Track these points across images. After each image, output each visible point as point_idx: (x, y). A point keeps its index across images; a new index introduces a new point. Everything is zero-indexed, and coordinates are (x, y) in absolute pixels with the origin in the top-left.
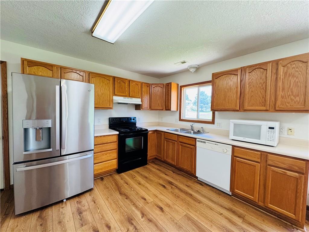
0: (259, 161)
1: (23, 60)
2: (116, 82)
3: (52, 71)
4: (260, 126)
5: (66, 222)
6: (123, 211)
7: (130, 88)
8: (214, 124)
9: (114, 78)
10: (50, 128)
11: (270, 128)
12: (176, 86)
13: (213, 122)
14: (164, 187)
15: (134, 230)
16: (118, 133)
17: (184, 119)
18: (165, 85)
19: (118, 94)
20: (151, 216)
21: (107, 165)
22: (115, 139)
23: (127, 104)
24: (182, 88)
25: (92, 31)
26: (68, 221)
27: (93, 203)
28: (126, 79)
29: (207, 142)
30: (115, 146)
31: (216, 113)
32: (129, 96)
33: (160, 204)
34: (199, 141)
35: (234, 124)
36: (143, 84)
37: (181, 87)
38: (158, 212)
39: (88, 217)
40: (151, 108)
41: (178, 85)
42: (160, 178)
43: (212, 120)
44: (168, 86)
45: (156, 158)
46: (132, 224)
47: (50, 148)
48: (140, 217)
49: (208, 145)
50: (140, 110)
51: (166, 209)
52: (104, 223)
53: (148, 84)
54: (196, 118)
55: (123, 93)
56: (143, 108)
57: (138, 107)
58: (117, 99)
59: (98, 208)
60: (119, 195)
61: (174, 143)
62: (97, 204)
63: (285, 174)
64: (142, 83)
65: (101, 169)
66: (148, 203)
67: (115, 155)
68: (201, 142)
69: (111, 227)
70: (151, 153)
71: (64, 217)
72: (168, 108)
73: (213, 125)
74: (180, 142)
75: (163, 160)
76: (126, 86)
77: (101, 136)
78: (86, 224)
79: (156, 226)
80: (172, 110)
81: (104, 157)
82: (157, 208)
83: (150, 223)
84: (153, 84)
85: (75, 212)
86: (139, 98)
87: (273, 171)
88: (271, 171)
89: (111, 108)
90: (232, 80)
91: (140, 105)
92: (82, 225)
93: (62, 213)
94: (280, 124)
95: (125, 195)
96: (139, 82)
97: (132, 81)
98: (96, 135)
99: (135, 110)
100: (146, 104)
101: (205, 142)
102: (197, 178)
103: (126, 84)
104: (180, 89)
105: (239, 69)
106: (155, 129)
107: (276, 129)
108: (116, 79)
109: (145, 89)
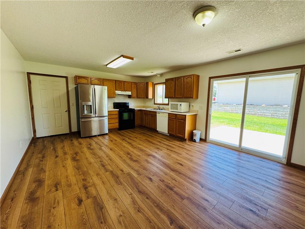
0: (175, 118)
2: (117, 83)
3: (87, 80)
4: (178, 105)
6: (121, 138)
7: (125, 86)
9: (116, 81)
10: (91, 105)
12: (151, 84)
15: (125, 141)
16: (118, 110)
17: (157, 103)
18: (145, 83)
19: (118, 89)
20: (132, 139)
21: (113, 125)
22: (117, 113)
23: (123, 95)
24: (155, 85)
25: (107, 65)
26: (101, 139)
28: (122, 81)
30: (117, 116)
31: (170, 99)
32: (124, 91)
33: (136, 137)
34: (157, 113)
35: (171, 104)
41: (153, 83)
42: (140, 132)
43: (168, 103)
44: (147, 83)
45: (140, 125)
48: (128, 139)
49: (161, 114)
50: (131, 98)
52: (114, 140)
53: (135, 83)
54: (162, 102)
55: (121, 89)
56: (132, 97)
57: (129, 97)
58: (118, 92)
61: (148, 116)
62: (110, 136)
63: (181, 121)
64: (132, 83)
65: (111, 127)
67: (117, 121)
68: (158, 113)
70: (137, 122)
72: (147, 97)
73: (168, 105)
75: (143, 126)
76: (122, 85)
77: (111, 111)
80: (149, 98)
81: (112, 121)
84: (138, 83)
86: (130, 91)
89: (115, 97)
91: (131, 95)
93: (97, 138)
94: (190, 103)
95: (122, 135)
96: (130, 82)
97: (126, 81)
98: (108, 110)
100: (135, 95)
101: (159, 113)
102: (157, 131)
103: (122, 84)
104: (154, 85)
105: (174, 78)
106: (139, 109)
107: (182, 105)
108: (117, 81)
109: (133, 86)
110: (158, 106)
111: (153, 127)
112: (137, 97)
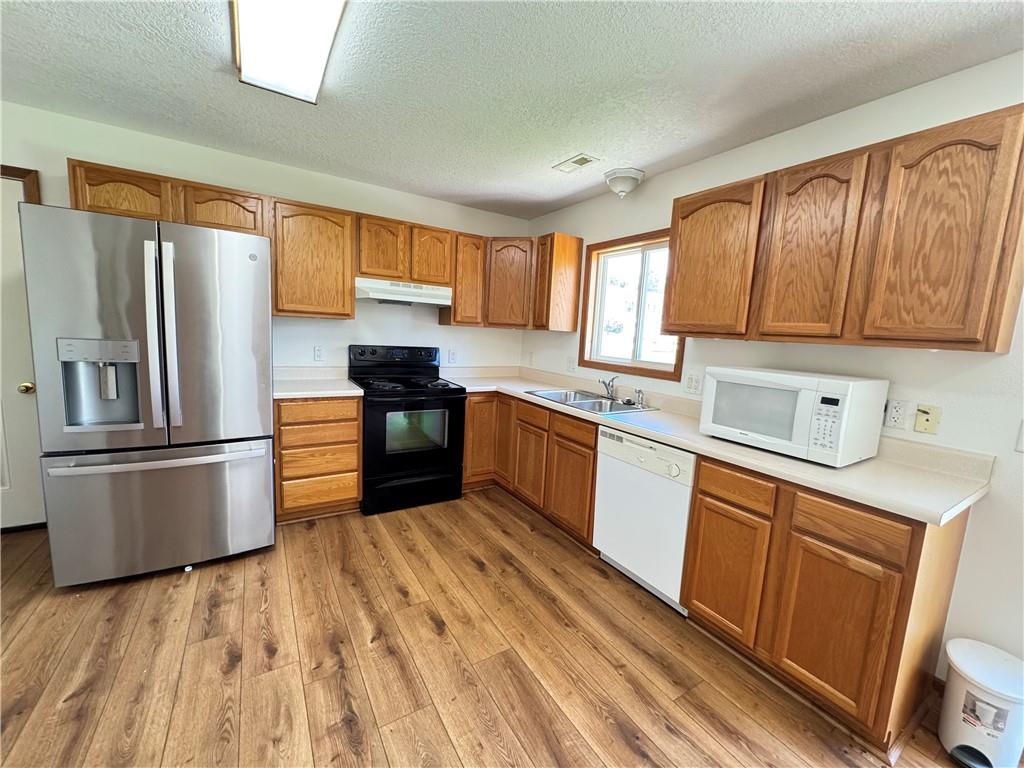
0: (769, 511)
1: (74, 165)
2: (364, 233)
3: (159, 196)
4: (794, 393)
5: (171, 623)
6: (328, 614)
7: (416, 251)
8: (679, 380)
9: (359, 218)
10: (134, 365)
11: (825, 401)
12: (572, 246)
13: (676, 375)
14: (481, 566)
15: (336, 668)
16: (360, 392)
17: (595, 359)
18: (536, 241)
19: (374, 271)
20: (400, 640)
21: (325, 487)
22: (353, 410)
23: (409, 304)
24: (595, 254)
25: (236, 65)
26: (176, 621)
27: (260, 584)
28: (401, 223)
29: (628, 440)
30: (352, 431)
31: (689, 340)
32: (413, 280)
33: (442, 613)
34: (604, 434)
35: (718, 382)
36: (461, 238)
37: (591, 248)
38: (426, 632)
39: (231, 619)
40: (488, 321)
41: (580, 241)
42: (484, 539)
43: (675, 365)
44: (546, 244)
45: (493, 480)
46: (338, 653)
47: (138, 422)
48: (370, 637)
49: (629, 445)
50: (449, 324)
51: (454, 628)
52: (264, 639)
53: (480, 237)
54: (630, 357)
55: (389, 268)
56: (459, 319)
57: (444, 315)
58: (368, 287)
59: (266, 601)
60: (338, 573)
61: (541, 437)
62: (267, 590)
63: (842, 564)
64: (458, 235)
65: (308, 497)
66: (410, 605)
67: (352, 458)
68: (612, 436)
69: (278, 652)
70: (476, 462)
71: (170, 610)
72: (541, 323)
73: (676, 383)
74: (558, 435)
76: (400, 246)
77: (306, 400)
78: (216, 635)
79: (403, 668)
80: (552, 326)
81: (317, 460)
82: (430, 622)
83: (389, 659)
84: (495, 239)
85: (203, 602)
86: (446, 284)
87: (808, 550)
88: (801, 551)
89: (347, 315)
90: (732, 225)
91: (449, 307)
92: (206, 636)
93: (170, 598)
94: (890, 388)
95: (355, 574)
96: (447, 232)
97: (422, 227)
99: (439, 326)
100: (471, 307)
101: (620, 439)
102: (598, 552)
103: (401, 238)
104: (587, 254)
105: (758, 180)
106: (492, 388)
107: (847, 405)
108: (364, 222)
109: (466, 254)
110: (607, 376)
111: (567, 515)
112: (485, 317)
